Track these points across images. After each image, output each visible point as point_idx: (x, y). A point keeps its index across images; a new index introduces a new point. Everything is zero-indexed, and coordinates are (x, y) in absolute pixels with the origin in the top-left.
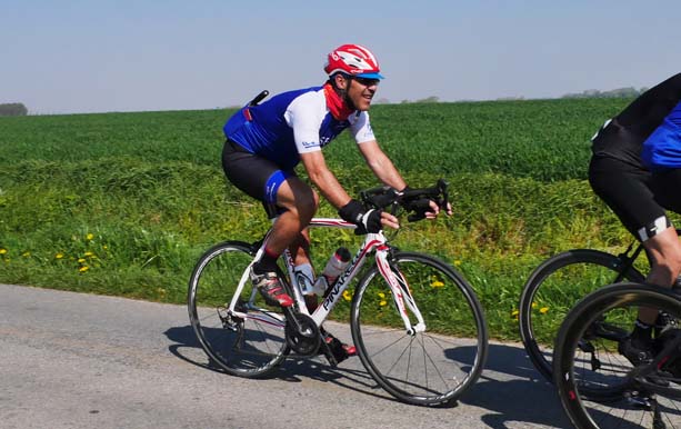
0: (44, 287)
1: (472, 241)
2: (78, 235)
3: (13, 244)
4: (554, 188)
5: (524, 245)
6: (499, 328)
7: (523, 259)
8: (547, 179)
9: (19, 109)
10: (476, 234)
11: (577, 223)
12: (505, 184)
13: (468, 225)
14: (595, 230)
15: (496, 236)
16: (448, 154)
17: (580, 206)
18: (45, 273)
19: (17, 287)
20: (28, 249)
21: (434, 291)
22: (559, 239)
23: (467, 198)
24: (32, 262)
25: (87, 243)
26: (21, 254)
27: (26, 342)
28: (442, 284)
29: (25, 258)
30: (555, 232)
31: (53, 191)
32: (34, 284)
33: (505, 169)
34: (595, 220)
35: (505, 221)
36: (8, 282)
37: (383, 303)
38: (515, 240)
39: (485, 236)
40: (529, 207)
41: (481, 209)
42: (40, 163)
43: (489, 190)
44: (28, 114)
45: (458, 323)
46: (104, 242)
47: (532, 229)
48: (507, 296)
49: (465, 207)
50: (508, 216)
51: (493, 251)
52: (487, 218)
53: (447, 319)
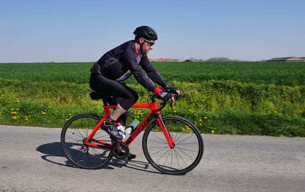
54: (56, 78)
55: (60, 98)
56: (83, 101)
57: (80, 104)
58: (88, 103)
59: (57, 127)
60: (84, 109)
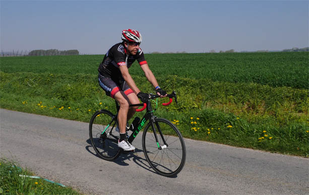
0: (84, 122)
1: (244, 109)
2: (96, 103)
3: (73, 105)
4: (277, 90)
5: (264, 111)
6: (253, 144)
7: (264, 117)
8: (274, 86)
9: (76, 52)
10: (246, 106)
11: (286, 104)
12: (258, 87)
13: (243, 103)
14: (293, 106)
15: (254, 107)
16: (236, 75)
17: (287, 97)
18: (84, 116)
19: (74, 121)
20: (79, 107)
21: (228, 129)
22: (278, 110)
23: (243, 92)
24: (80, 112)
25: (100, 106)
26: (76, 109)
27: (77, 143)
28: (231, 126)
29: (77, 111)
30: (277, 107)
31: (88, 85)
32: (80, 120)
33: (258, 81)
34: (293, 102)
35: (257, 102)
36: (71, 119)
37: (209, 133)
38: (261, 109)
39: (249, 107)
40: (267, 97)
41: (248, 97)
42: (83, 75)
43: (251, 90)
44: (79, 54)
45: (237, 142)
46: (106, 106)
47: (268, 105)
48: (257, 132)
49: (242, 96)
50: (258, 100)
51: (253, 113)
52: (250, 100)
53: (233, 140)
54: (241, 77)
55: (248, 105)
56: (280, 111)
57: (275, 115)
58: (287, 114)
59: (248, 147)
60: (280, 122)
